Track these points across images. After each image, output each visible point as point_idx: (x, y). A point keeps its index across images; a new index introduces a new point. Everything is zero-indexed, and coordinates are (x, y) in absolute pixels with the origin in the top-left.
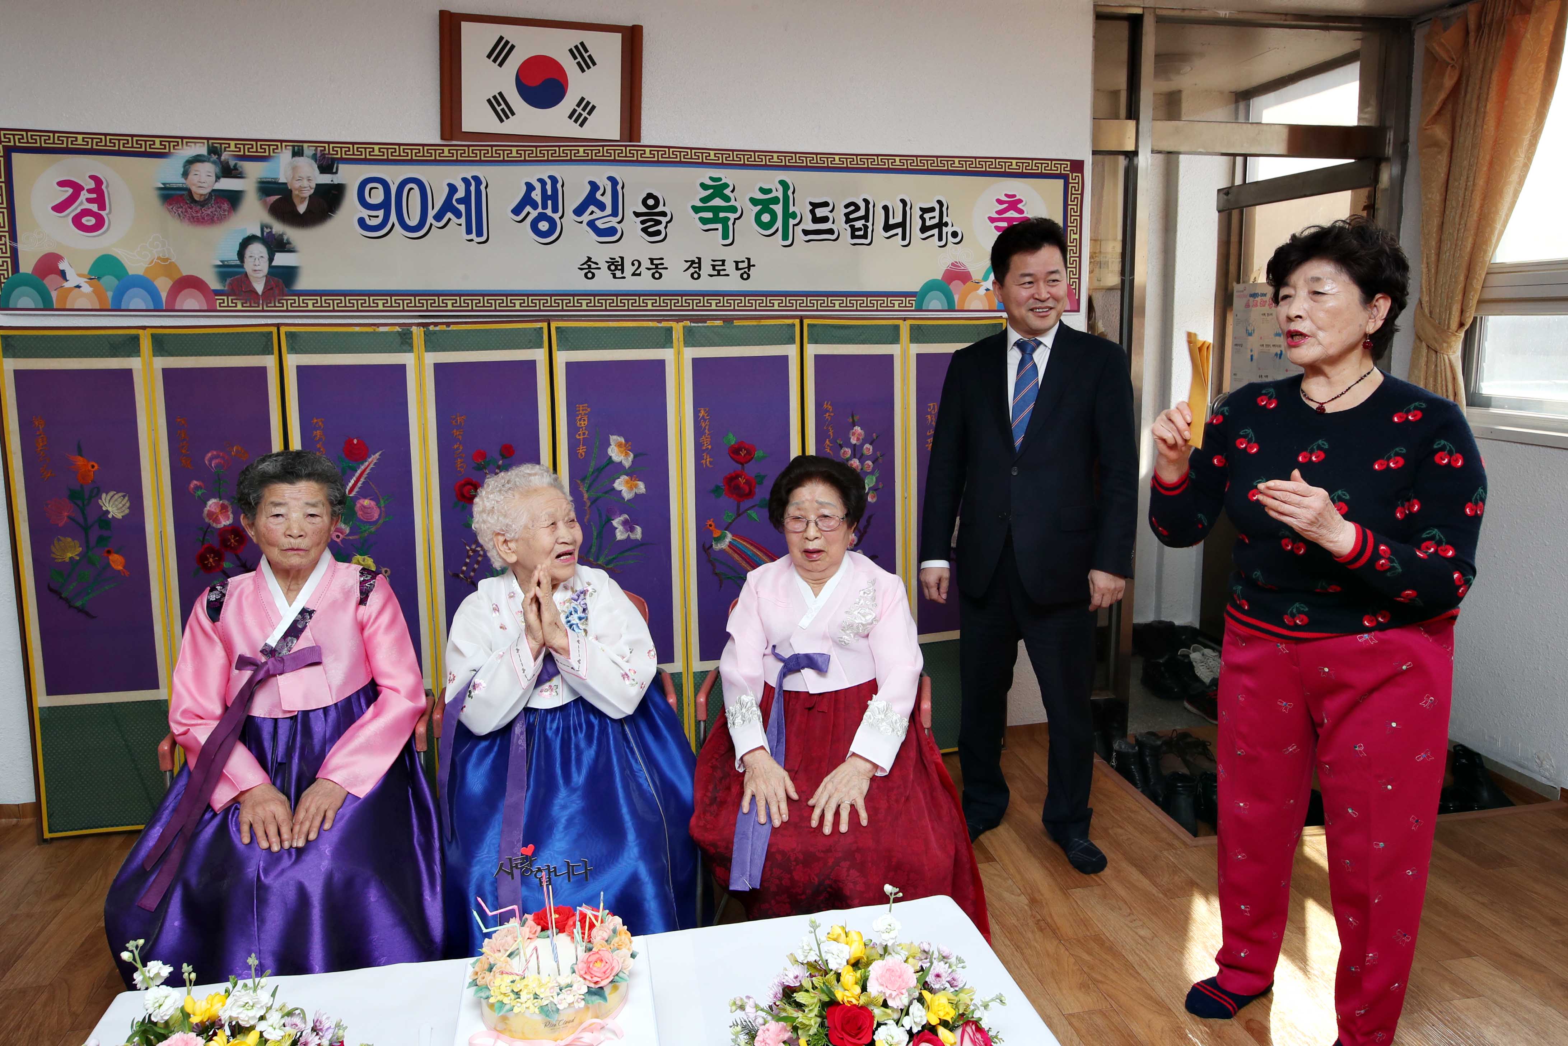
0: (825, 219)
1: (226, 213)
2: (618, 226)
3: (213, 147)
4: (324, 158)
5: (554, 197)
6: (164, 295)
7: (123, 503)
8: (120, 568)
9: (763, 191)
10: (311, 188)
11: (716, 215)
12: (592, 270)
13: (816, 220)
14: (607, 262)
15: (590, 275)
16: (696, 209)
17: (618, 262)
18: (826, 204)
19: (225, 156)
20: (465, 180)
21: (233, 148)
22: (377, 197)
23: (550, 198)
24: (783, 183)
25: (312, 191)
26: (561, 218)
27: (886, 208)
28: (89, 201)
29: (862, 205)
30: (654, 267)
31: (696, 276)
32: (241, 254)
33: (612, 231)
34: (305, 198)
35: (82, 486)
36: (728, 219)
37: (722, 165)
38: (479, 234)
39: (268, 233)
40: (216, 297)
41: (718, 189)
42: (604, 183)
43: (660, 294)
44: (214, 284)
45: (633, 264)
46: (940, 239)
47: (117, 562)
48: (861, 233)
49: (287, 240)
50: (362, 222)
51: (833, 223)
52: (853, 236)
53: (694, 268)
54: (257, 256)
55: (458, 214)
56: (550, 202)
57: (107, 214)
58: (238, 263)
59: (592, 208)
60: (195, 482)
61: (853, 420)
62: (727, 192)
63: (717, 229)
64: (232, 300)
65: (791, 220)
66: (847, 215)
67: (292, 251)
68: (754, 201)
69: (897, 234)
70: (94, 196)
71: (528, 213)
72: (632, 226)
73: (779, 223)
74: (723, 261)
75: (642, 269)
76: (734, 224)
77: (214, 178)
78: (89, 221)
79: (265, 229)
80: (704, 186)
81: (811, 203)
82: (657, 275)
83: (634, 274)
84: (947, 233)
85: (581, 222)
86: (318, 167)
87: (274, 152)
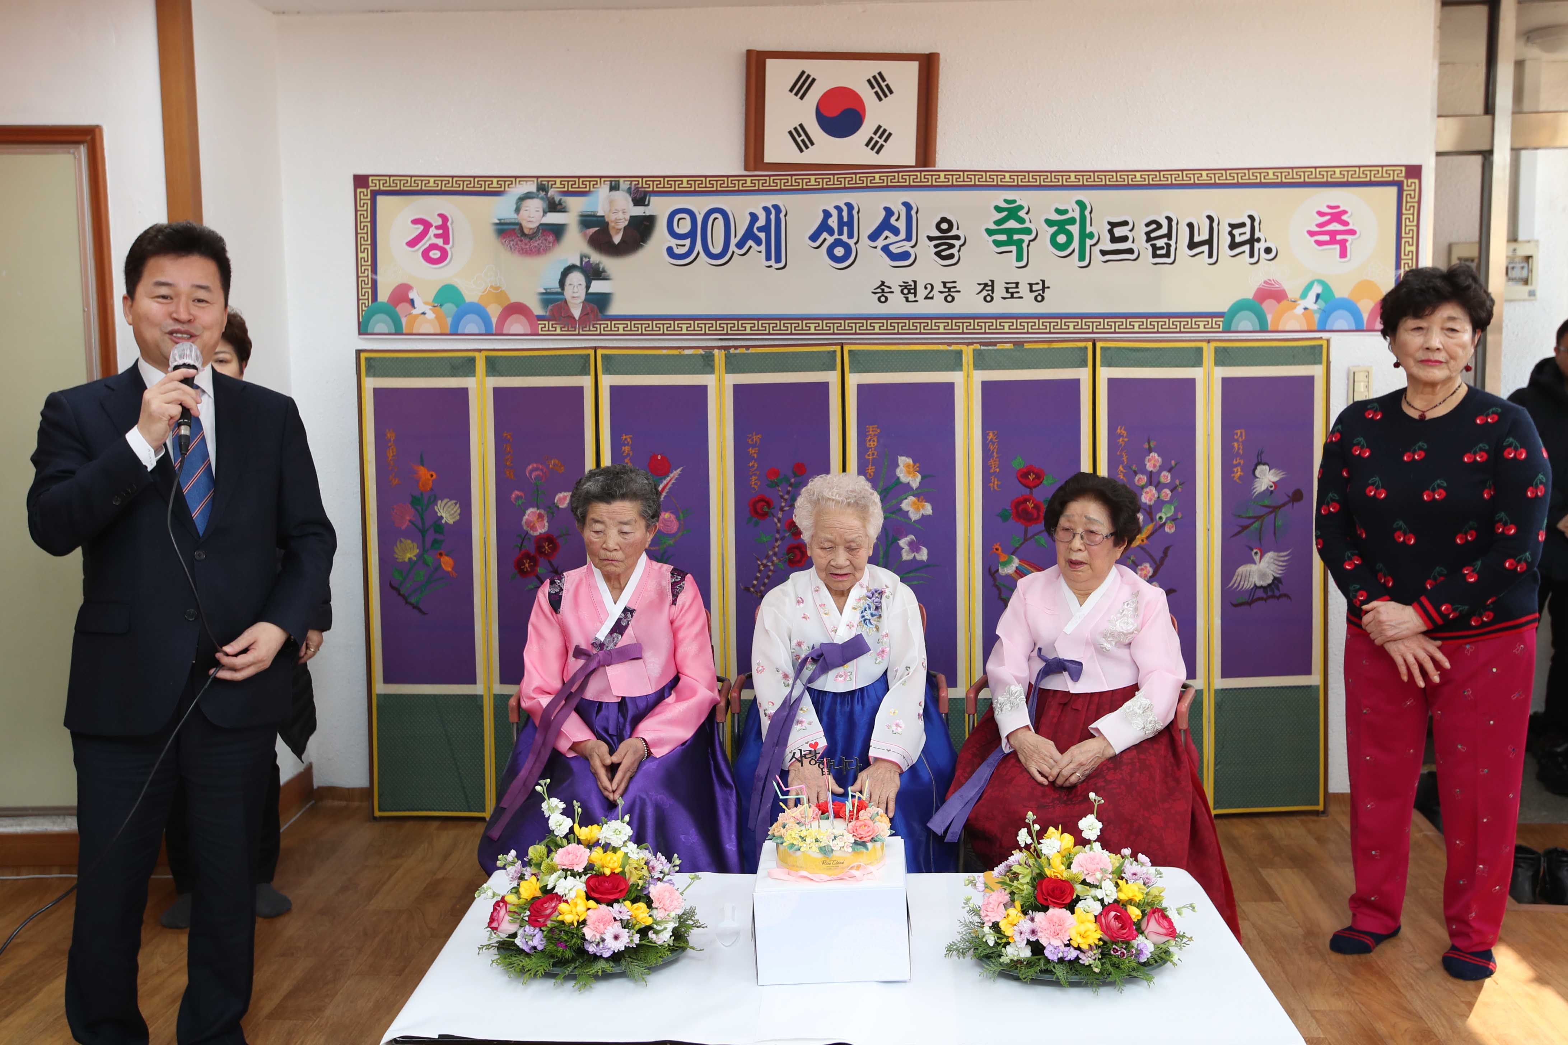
0: (1124, 239)
1: (551, 245)
2: (911, 251)
3: (542, 184)
4: (638, 191)
5: (850, 224)
6: (494, 320)
7: (455, 510)
8: (450, 569)
9: (1058, 211)
10: (626, 220)
11: (1010, 237)
12: (885, 294)
13: (1114, 239)
14: (901, 286)
15: (883, 299)
16: (990, 232)
17: (911, 286)
18: (1125, 223)
19: (551, 192)
20: (766, 209)
21: (558, 185)
22: (684, 227)
23: (845, 224)
24: (1081, 204)
25: (626, 223)
26: (856, 243)
27: (1191, 226)
28: (437, 236)
29: (1165, 223)
30: (947, 290)
31: (989, 298)
32: (562, 283)
33: (905, 255)
34: (620, 230)
35: (422, 494)
36: (1022, 241)
37: (1018, 187)
38: (778, 260)
39: (586, 263)
40: (539, 322)
41: (1013, 212)
42: (898, 208)
43: (952, 317)
44: (537, 310)
45: (926, 288)
46: (1252, 255)
47: (447, 564)
48: (1163, 252)
49: (603, 269)
50: (670, 251)
51: (1133, 242)
52: (1155, 255)
53: (987, 291)
54: (576, 284)
55: (758, 242)
56: (845, 229)
57: (451, 248)
58: (559, 290)
59: (887, 233)
60: (517, 492)
61: (1150, 446)
62: (1022, 214)
63: (1011, 252)
64: (552, 325)
65: (1088, 240)
66: (1148, 234)
67: (606, 279)
68: (1049, 223)
69: (1203, 252)
70: (440, 232)
71: (825, 240)
72: (926, 250)
73: (1075, 244)
74: (1017, 284)
75: (935, 292)
76: (1028, 246)
77: (542, 214)
78: (435, 254)
79: (584, 259)
80: (998, 209)
81: (1109, 223)
82: (949, 299)
83: (926, 298)
84: (1259, 249)
85: (876, 248)
86: (633, 200)
87: (593, 187)
